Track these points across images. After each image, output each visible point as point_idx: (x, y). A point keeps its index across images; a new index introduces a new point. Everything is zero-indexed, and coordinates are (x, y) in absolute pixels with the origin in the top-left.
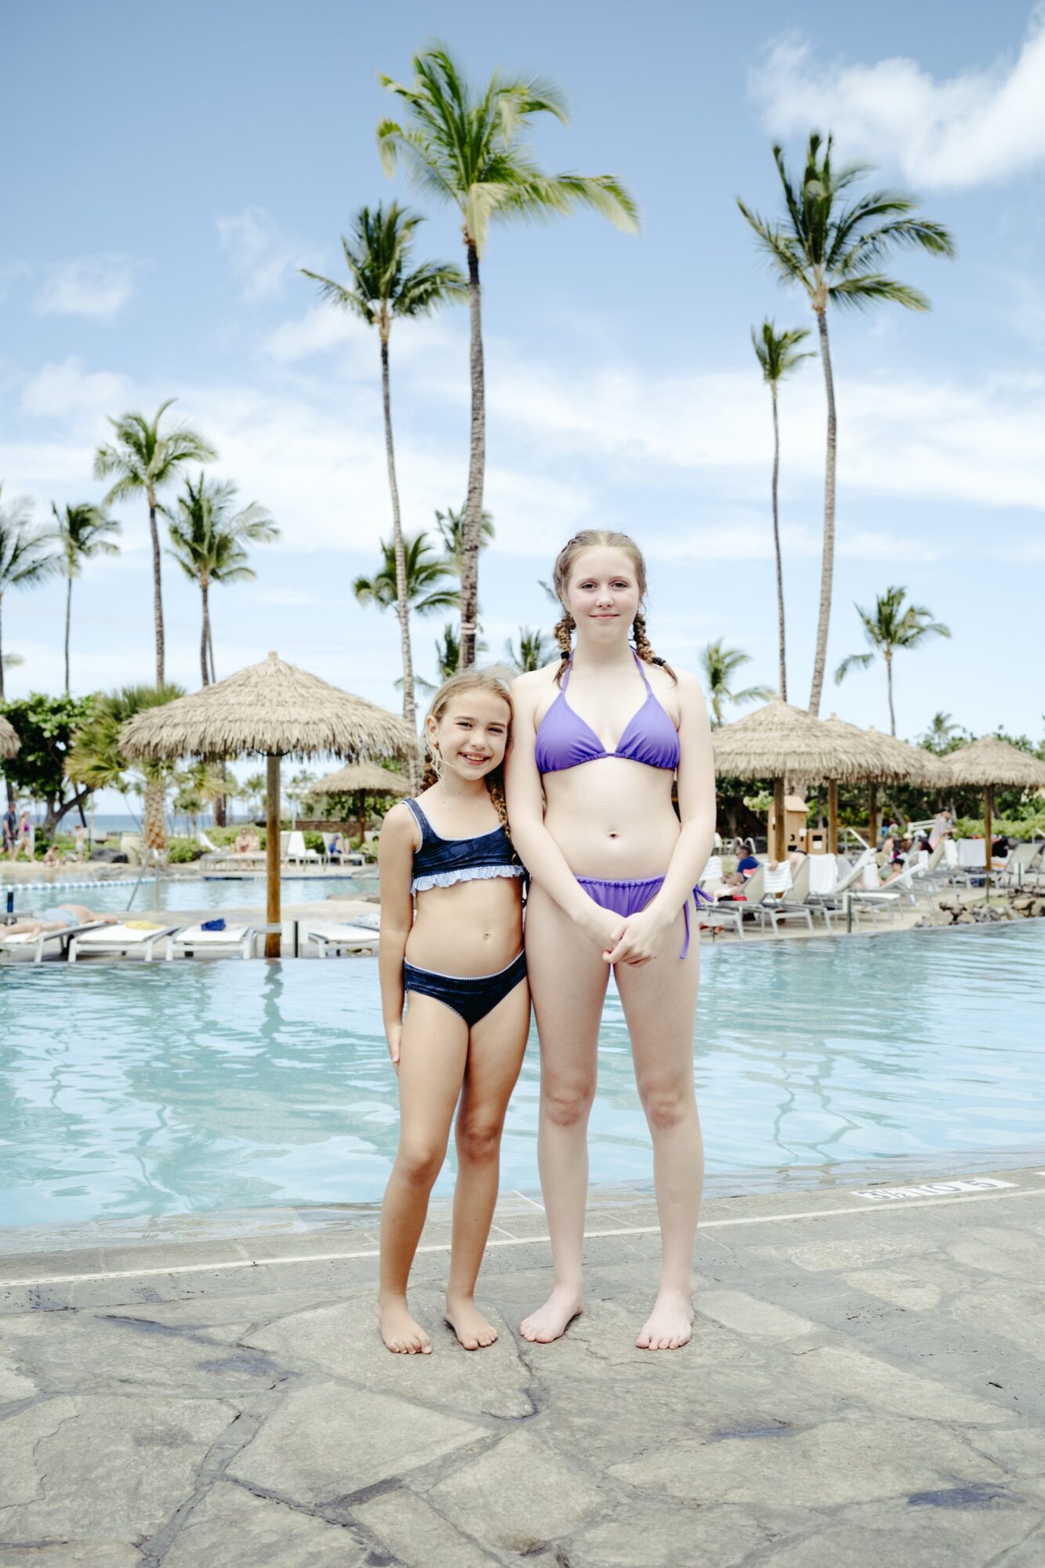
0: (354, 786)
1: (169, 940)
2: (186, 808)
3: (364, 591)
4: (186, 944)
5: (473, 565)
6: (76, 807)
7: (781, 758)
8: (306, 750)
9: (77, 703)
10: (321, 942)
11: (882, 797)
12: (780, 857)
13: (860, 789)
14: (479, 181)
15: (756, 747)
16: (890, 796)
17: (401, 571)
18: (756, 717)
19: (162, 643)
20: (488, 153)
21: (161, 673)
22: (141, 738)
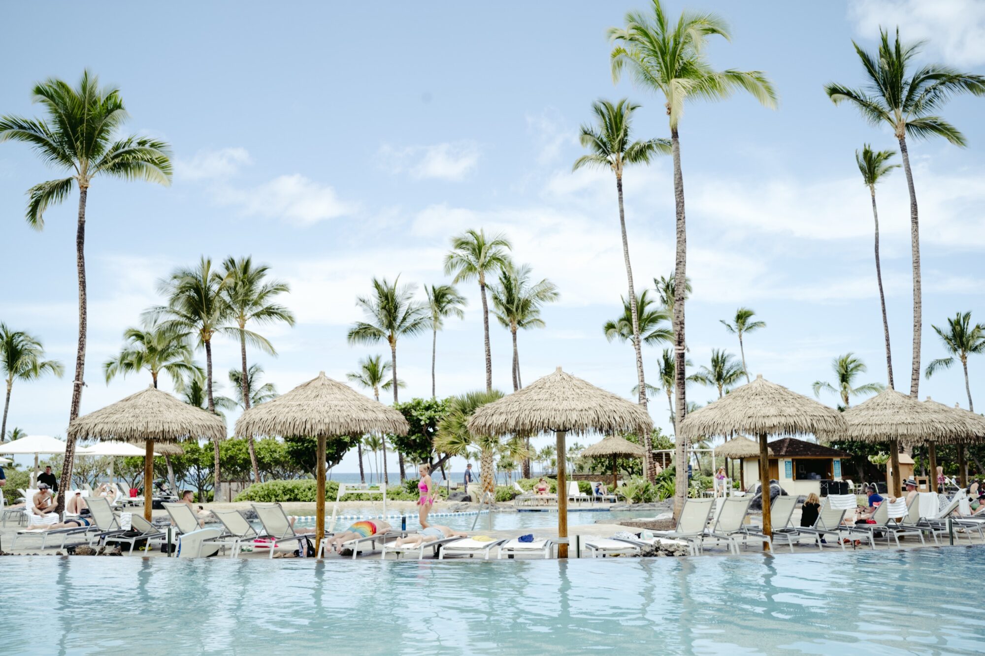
0: (609, 451)
1: (499, 548)
2: (505, 467)
3: (611, 330)
4: (509, 550)
5: (681, 309)
6: (439, 468)
7: (894, 427)
8: (579, 428)
9: (440, 402)
10: (593, 549)
11: (967, 454)
12: (897, 494)
13: (950, 449)
14: (676, 77)
15: (876, 420)
16: (973, 454)
17: (634, 317)
18: (874, 400)
19: (490, 366)
20: (682, 59)
21: (489, 384)
22: (481, 421)
